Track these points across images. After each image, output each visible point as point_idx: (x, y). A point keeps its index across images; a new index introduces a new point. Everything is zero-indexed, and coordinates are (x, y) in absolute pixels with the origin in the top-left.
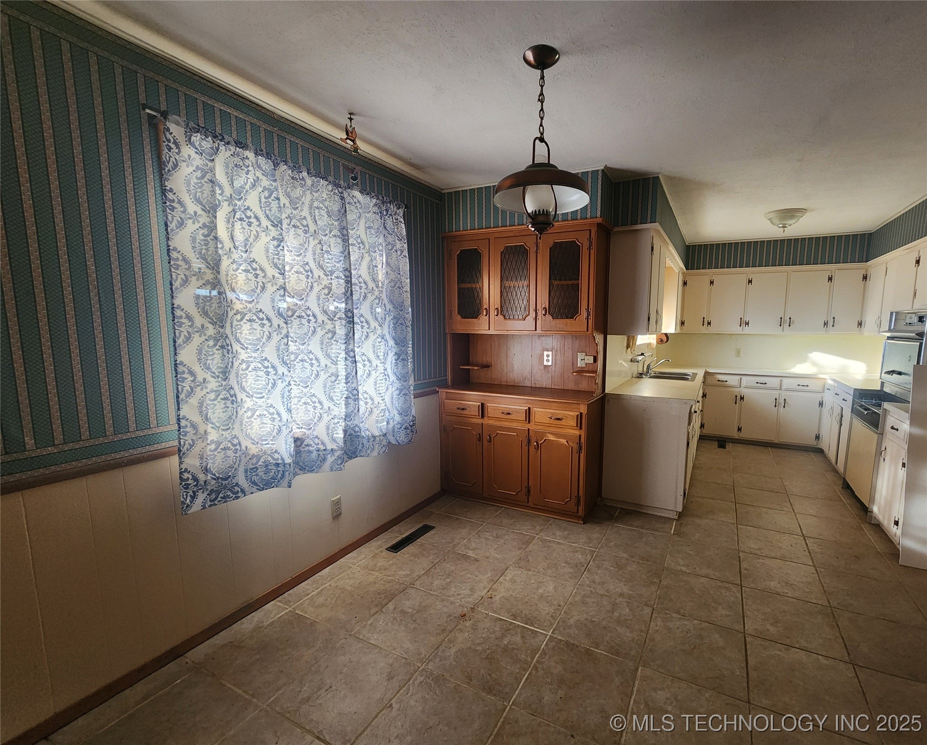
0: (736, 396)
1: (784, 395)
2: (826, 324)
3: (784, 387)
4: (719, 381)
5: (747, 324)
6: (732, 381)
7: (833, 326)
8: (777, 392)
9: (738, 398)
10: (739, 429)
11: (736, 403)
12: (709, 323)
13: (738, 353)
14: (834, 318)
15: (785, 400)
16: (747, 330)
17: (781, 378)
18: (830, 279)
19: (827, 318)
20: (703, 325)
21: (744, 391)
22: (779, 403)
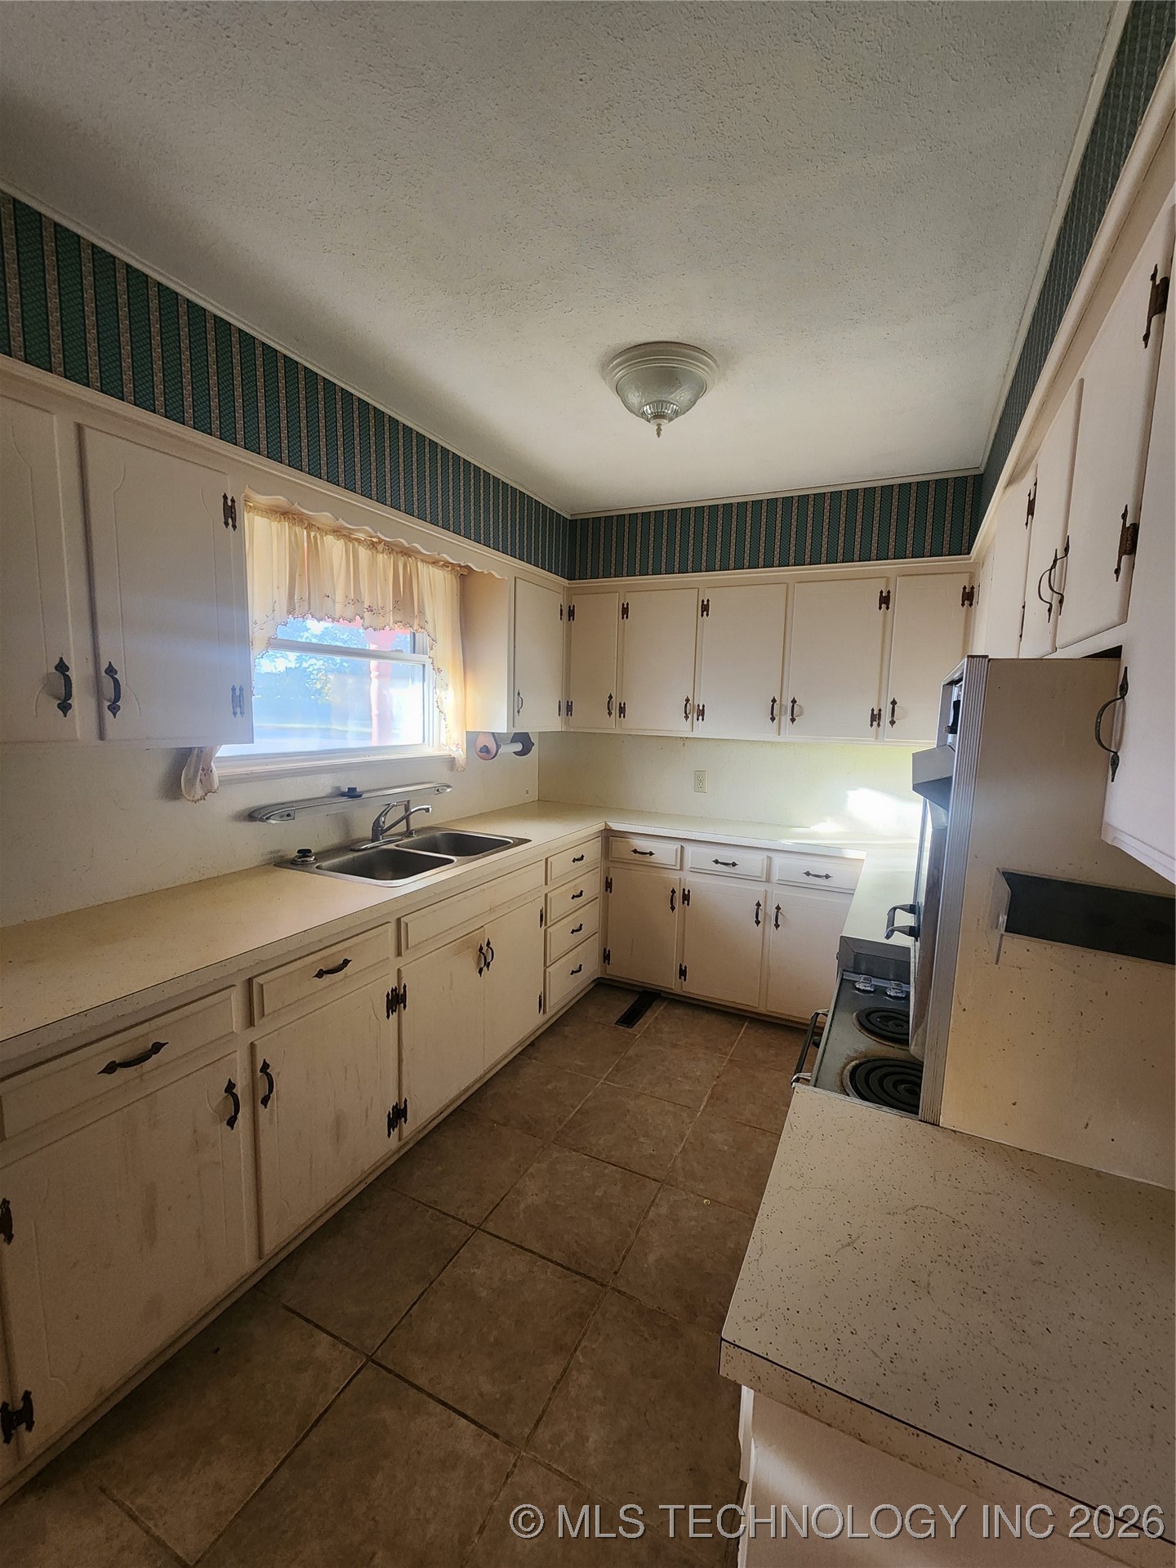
0: (673, 892)
1: (778, 895)
2: (875, 717)
3: (776, 876)
4: (635, 851)
5: (701, 713)
6: (664, 853)
7: (892, 723)
8: (761, 887)
9: (678, 896)
10: (683, 973)
11: (673, 908)
12: (622, 710)
13: (699, 779)
14: (894, 703)
15: (778, 908)
16: (702, 729)
17: (770, 854)
18: (885, 600)
19: (879, 704)
20: (610, 714)
21: (692, 881)
22: (765, 914)
